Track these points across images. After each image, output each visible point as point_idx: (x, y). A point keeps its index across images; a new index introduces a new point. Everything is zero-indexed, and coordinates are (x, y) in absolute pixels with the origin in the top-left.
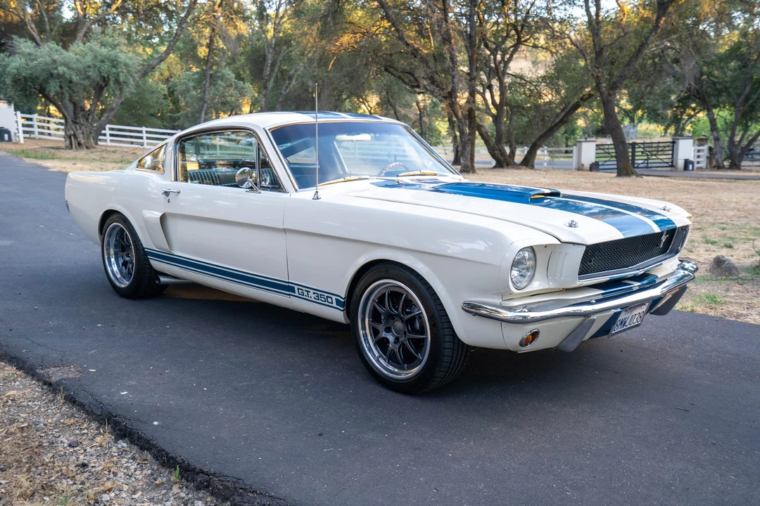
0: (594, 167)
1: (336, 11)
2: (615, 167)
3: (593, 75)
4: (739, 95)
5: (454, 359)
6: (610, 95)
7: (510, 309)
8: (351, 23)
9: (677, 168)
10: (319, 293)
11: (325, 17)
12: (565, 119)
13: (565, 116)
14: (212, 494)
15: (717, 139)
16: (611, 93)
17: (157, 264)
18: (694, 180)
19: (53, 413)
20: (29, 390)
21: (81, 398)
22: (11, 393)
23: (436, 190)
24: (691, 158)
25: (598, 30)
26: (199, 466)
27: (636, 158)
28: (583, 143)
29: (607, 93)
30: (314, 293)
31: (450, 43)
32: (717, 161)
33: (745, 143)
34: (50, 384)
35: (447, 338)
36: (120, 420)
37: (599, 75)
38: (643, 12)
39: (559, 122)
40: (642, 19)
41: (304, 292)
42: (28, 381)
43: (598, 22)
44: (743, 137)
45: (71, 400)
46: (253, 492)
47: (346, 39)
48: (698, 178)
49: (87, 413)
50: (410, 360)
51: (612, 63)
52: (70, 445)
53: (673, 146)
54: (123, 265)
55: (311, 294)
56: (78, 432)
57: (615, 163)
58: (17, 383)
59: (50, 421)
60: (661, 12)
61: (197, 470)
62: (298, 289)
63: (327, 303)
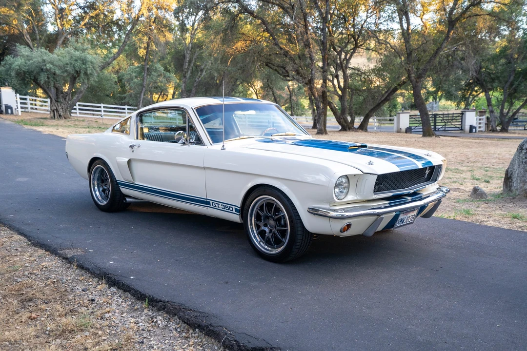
0: (409, 130)
1: (233, 27)
2: (421, 130)
3: (405, 69)
4: (506, 82)
5: (303, 241)
6: (417, 82)
7: (334, 211)
8: (243, 34)
9: (465, 131)
10: (225, 205)
11: (225, 30)
12: (388, 98)
13: (388, 96)
14: (167, 313)
15: (492, 112)
16: (418, 81)
17: (124, 190)
18: (475, 139)
19: (71, 274)
20: (55, 262)
21: (86, 265)
22: (44, 264)
23: (295, 144)
24: (474, 125)
25: (409, 39)
26: (159, 298)
27: (437, 124)
28: (401, 114)
29: (415, 81)
30: (222, 205)
31: (310, 47)
32: (492, 126)
33: (511, 114)
34: (67, 259)
35: (299, 229)
36: (111, 276)
37: (410, 68)
38: (439, 26)
39: (383, 100)
40: (438, 31)
41: (215, 204)
42: (53, 257)
43: (409, 34)
44: (509, 110)
45: (81, 267)
46: (190, 310)
47: (240, 45)
48: (478, 138)
49: (91, 273)
50: (278, 243)
51: (419, 61)
52: (83, 290)
53: (462, 116)
54: (102, 191)
55: (220, 206)
56: (86, 284)
57: (421, 127)
58: (47, 259)
59: (69, 278)
60: (451, 27)
61: (158, 300)
62: (212, 203)
63: (229, 211)
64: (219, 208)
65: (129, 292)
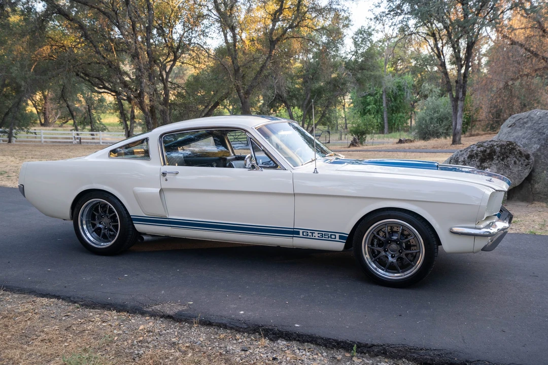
7: (480, 228)
8: (49, 38)
10: (323, 233)
11: (33, 32)
14: (388, 357)
16: (246, 97)
17: (140, 227)
19: (197, 334)
20: (151, 323)
25: (236, 55)
26: (368, 343)
30: (318, 234)
31: (138, 58)
34: (170, 317)
36: (270, 328)
37: (239, 84)
41: (309, 234)
42: (140, 318)
43: (235, 51)
45: (206, 323)
46: (421, 350)
52: (242, 350)
54: (96, 231)
55: (315, 234)
58: (133, 321)
59: (201, 339)
60: (272, 47)
61: (369, 345)
62: (303, 232)
63: (330, 239)
64: (314, 237)
65: (311, 342)
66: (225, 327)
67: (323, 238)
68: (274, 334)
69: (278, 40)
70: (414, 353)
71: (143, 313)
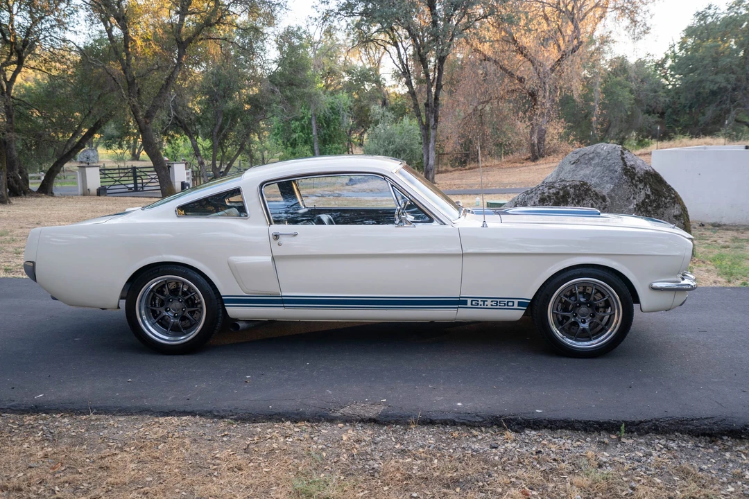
0: (102, 192)
6: (146, 123)
10: (498, 300)
16: (148, 121)
17: (233, 311)
22: (345, 437)
24: (187, 181)
28: (87, 169)
29: (143, 121)
30: (492, 301)
34: (372, 420)
37: (135, 103)
41: (478, 302)
45: (427, 422)
49: (462, 424)
52: (492, 448)
55: (488, 303)
60: (182, 50)
61: (637, 422)
62: (472, 301)
63: (506, 307)
64: (485, 307)
65: (566, 428)
66: (453, 423)
67: (498, 307)
68: (519, 424)
69: (190, 40)
70: (687, 424)
71: (332, 420)
